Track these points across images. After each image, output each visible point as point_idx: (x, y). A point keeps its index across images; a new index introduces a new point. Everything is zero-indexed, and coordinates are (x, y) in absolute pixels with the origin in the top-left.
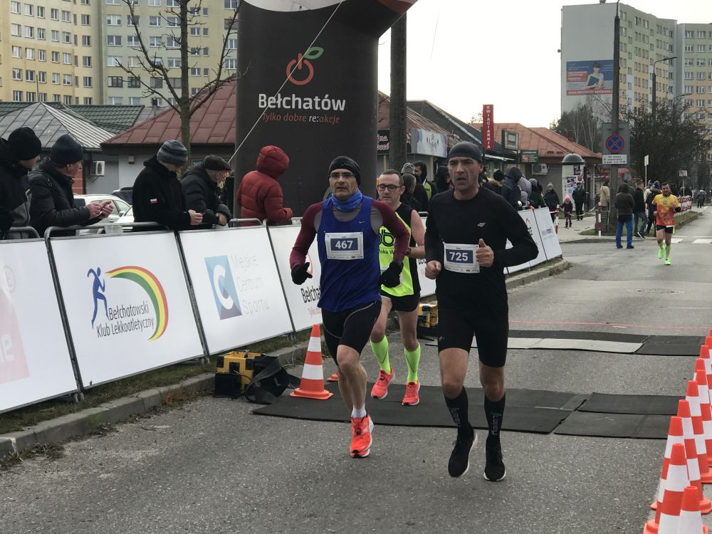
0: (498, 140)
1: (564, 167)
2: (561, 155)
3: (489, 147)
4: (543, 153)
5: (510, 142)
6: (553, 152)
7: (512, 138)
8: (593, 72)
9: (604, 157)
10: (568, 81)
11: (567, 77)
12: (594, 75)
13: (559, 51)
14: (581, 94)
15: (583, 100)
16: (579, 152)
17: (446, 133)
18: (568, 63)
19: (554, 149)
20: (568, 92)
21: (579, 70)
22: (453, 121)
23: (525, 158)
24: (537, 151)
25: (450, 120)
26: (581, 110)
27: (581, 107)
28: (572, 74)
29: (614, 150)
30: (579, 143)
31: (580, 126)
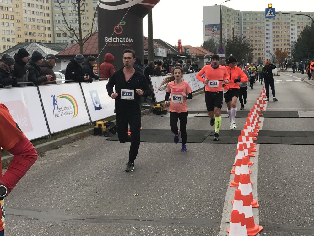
0: (184, 51)
1: (205, 59)
2: (203, 55)
3: (180, 53)
4: (198, 55)
5: (187, 51)
7: (188, 50)
8: (214, 28)
10: (206, 31)
12: (214, 29)
13: (203, 21)
14: (210, 35)
15: (210, 37)
16: (210, 54)
17: (166, 49)
18: (205, 25)
19: (202, 53)
20: (206, 34)
21: (209, 27)
22: (169, 45)
23: (192, 57)
24: (196, 54)
26: (210, 40)
27: (210, 39)
28: (207, 29)
29: (221, 53)
30: (210, 51)
31: (210, 45)
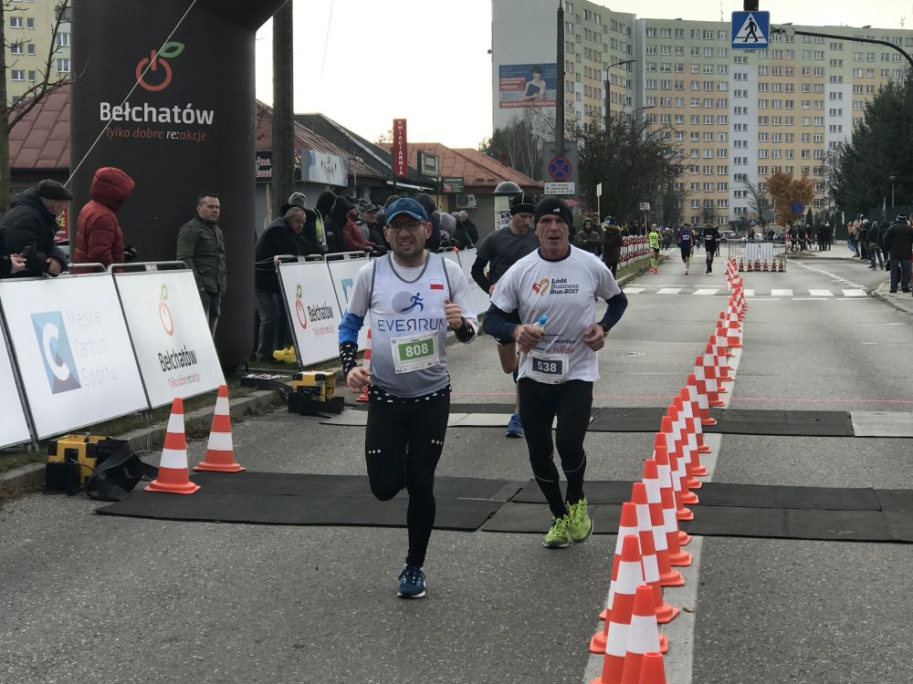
0: (413, 164)
1: (497, 200)
2: (491, 184)
3: (401, 173)
4: (470, 181)
5: (427, 167)
6: (482, 180)
7: (430, 162)
8: (532, 78)
9: (546, 184)
10: (501, 90)
11: (500, 85)
12: (533, 82)
13: (489, 52)
14: (519, 107)
15: (520, 113)
16: (516, 180)
17: (346, 155)
18: (501, 67)
19: (484, 176)
20: (501, 103)
21: (516, 76)
22: (355, 141)
23: (447, 188)
24: (463, 178)
25: (351, 138)
26: (518, 126)
27: (518, 122)
28: (506, 80)
29: (560, 178)
30: (516, 168)
31: (517, 147)
